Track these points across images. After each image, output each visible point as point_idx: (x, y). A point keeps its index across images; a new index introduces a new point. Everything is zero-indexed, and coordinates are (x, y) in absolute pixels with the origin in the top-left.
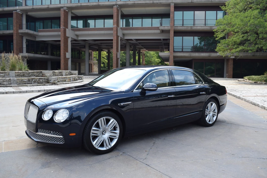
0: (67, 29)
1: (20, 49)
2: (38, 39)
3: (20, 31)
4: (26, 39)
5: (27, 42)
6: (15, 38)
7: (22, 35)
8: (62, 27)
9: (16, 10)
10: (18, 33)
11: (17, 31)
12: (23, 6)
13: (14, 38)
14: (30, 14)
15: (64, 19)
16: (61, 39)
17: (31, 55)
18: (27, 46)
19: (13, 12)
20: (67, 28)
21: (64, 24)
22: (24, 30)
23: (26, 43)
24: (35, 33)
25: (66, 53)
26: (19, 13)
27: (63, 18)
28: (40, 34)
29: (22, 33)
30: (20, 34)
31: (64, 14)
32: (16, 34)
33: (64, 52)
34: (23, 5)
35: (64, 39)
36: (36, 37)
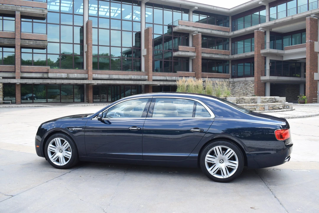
0: (315, 42)
1: (262, 72)
2: (285, 59)
3: (263, 51)
4: (270, 60)
5: (271, 63)
6: (256, 59)
7: (265, 56)
8: (308, 41)
9: (258, 29)
10: (259, 54)
11: (259, 51)
12: (266, 22)
13: (255, 60)
14: (274, 30)
16: (307, 56)
17: (275, 78)
18: (270, 67)
19: (255, 31)
20: (317, 41)
21: (311, 36)
22: (268, 50)
23: (269, 64)
24: (280, 52)
25: (314, 74)
26: (262, 31)
27: (309, 28)
28: (286, 52)
29: (264, 54)
30: (262, 55)
31: (310, 24)
33: (310, 72)
34: (266, 20)
35: (310, 56)
36: (283, 56)
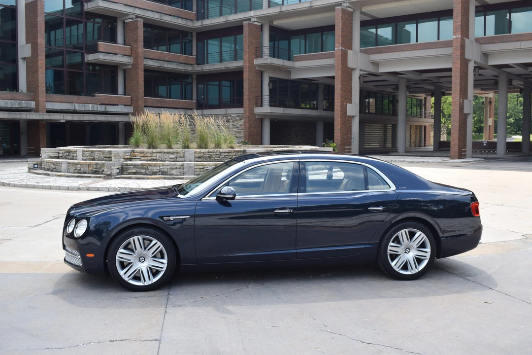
0: (349, 51)
1: (256, 99)
2: (295, 76)
3: (257, 62)
4: (270, 78)
5: (271, 84)
6: (246, 76)
7: (262, 69)
8: (338, 48)
9: (249, 20)
10: (252, 66)
11: (251, 61)
12: (264, 8)
13: (244, 77)
14: (276, 23)
15: (342, 29)
16: (336, 73)
17: (279, 111)
18: (270, 91)
19: (244, 23)
20: (351, 49)
21: (342, 41)
22: (267, 59)
23: (269, 85)
24: (287, 63)
25: (346, 105)
26: (256, 23)
27: (341, 27)
28: (298, 64)
29: (260, 66)
30: (257, 68)
31: (342, 19)
32: (249, 67)
33: (341, 103)
34: (264, 6)
35: (342, 75)
36: (290, 71)
